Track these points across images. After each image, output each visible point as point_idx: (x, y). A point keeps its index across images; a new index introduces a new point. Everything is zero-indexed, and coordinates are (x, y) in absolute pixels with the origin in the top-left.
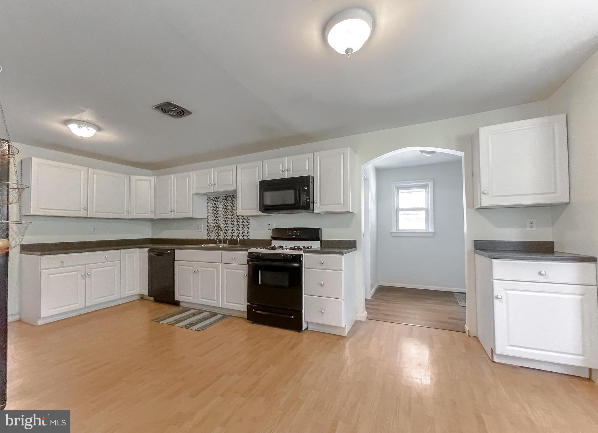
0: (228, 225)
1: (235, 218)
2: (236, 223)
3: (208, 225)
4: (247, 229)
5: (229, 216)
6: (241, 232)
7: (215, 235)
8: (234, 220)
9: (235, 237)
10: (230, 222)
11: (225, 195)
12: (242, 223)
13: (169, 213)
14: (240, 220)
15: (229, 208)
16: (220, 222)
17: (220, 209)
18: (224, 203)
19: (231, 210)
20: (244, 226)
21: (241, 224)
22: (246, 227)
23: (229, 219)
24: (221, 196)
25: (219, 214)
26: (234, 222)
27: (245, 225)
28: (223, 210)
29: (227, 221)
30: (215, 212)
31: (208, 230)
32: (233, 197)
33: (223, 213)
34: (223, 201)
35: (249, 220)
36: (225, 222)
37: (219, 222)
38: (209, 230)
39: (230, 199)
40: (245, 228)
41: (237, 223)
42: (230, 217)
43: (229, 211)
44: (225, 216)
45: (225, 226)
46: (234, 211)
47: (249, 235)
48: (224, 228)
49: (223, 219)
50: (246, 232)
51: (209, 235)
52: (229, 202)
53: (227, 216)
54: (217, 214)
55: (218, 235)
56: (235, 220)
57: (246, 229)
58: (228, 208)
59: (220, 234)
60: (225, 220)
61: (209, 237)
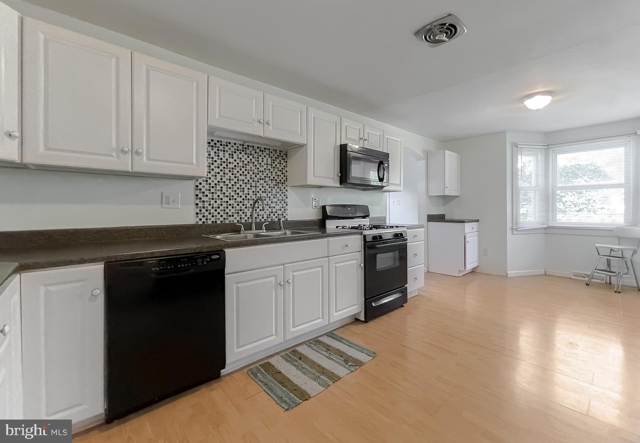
0: (248, 197)
1: (263, 187)
2: (264, 195)
3: (197, 195)
4: (285, 205)
5: (251, 181)
6: (274, 210)
7: (219, 216)
8: (260, 190)
9: (263, 218)
10: (253, 192)
11: (242, 143)
12: (276, 195)
13: (114, 155)
14: (272, 190)
15: (251, 168)
16: (230, 191)
17: (231, 166)
18: (240, 156)
19: (256, 171)
20: (278, 200)
21: (274, 198)
22: (283, 202)
23: (251, 186)
24: (232, 142)
25: (227, 177)
26: (261, 192)
27: (280, 198)
28: (238, 169)
29: (246, 191)
30: (217, 170)
31: (197, 204)
32: (258, 150)
33: (238, 175)
34: (238, 152)
35: (287, 191)
36: (243, 191)
37: (227, 191)
38: (201, 205)
39: (253, 152)
40: (280, 203)
41: (267, 195)
42: (253, 184)
43: (251, 173)
44: (243, 180)
45: (243, 199)
46: (260, 174)
47: (287, 215)
48: (241, 202)
49: (238, 186)
50: (283, 209)
51: (200, 216)
52: (251, 157)
53: (246, 181)
54: (221, 173)
55: (225, 216)
56: (263, 189)
57: (283, 205)
58: (248, 168)
59: (230, 213)
60: (243, 188)
61: (201, 220)
